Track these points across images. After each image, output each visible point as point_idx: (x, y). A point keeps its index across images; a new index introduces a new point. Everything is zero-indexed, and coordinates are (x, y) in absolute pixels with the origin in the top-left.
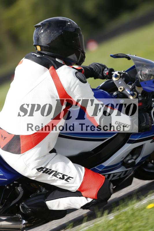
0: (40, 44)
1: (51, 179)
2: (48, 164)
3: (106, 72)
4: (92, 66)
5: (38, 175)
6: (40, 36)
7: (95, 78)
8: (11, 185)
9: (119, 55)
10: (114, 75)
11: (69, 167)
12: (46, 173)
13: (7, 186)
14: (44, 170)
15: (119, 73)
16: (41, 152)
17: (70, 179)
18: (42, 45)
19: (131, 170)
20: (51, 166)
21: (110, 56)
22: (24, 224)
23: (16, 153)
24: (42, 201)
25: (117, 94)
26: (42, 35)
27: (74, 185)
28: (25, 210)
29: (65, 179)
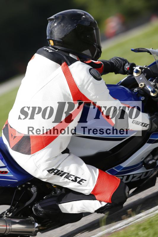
0: (53, 39)
1: (63, 181)
2: (59, 165)
3: (127, 67)
4: (112, 60)
5: (49, 177)
6: (53, 29)
7: (116, 73)
8: (23, 186)
9: (140, 49)
10: (135, 70)
11: (82, 168)
12: (58, 175)
13: (18, 187)
14: (55, 171)
15: (140, 68)
16: (51, 153)
17: (83, 181)
18: (55, 39)
19: (153, 171)
20: (63, 168)
21: (131, 50)
22: (37, 227)
23: (26, 154)
24: (55, 203)
25: (138, 90)
26: (56, 29)
27: (87, 188)
28: (39, 212)
29: (77, 181)
